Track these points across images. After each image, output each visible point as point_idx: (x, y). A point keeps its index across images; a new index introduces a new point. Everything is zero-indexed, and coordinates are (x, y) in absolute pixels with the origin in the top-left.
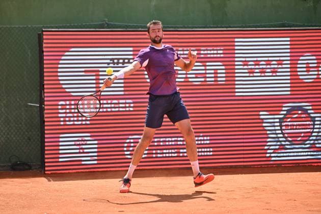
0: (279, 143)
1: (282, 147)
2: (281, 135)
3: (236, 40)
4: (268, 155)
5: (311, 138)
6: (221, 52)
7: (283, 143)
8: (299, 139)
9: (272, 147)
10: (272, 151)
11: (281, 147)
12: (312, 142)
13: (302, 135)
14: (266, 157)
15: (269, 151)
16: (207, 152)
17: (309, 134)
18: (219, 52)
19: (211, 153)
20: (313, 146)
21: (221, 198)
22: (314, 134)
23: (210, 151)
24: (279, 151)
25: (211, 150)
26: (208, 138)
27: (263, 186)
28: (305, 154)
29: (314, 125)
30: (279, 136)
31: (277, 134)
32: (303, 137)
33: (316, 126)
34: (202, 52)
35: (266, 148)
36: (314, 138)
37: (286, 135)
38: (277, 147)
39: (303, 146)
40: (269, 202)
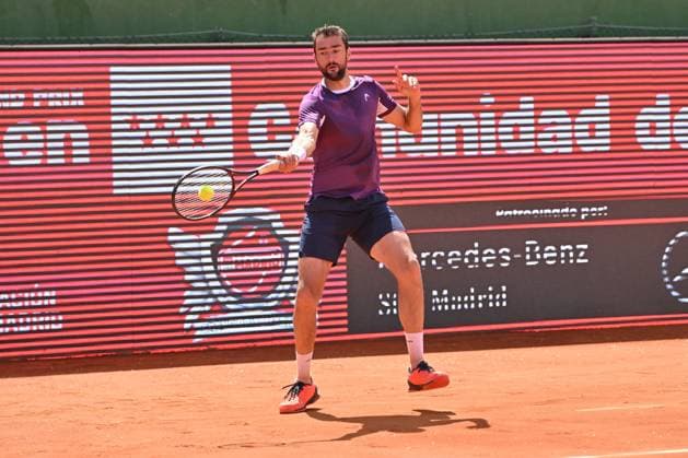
0: (210, 300)
1: (219, 308)
2: (218, 284)
3: (113, 69)
4: (187, 326)
5: (280, 287)
6: (80, 94)
7: (221, 299)
8: (254, 289)
9: (194, 309)
10: (196, 317)
11: (216, 308)
12: (282, 295)
13: (261, 281)
14: (183, 330)
15: (189, 317)
16: (50, 322)
17: (276, 280)
18: (75, 95)
19: (60, 326)
20: (284, 304)
21: (82, 424)
22: (285, 279)
23: (57, 322)
24: (212, 316)
25: (60, 318)
26: (53, 293)
27: (178, 395)
28: (267, 320)
29: (286, 259)
30: (212, 284)
31: (207, 281)
32: (263, 284)
33: (290, 263)
34: (36, 96)
35: (182, 310)
36: (287, 287)
37: (228, 283)
38: (207, 308)
39: (265, 304)
40: (189, 430)
